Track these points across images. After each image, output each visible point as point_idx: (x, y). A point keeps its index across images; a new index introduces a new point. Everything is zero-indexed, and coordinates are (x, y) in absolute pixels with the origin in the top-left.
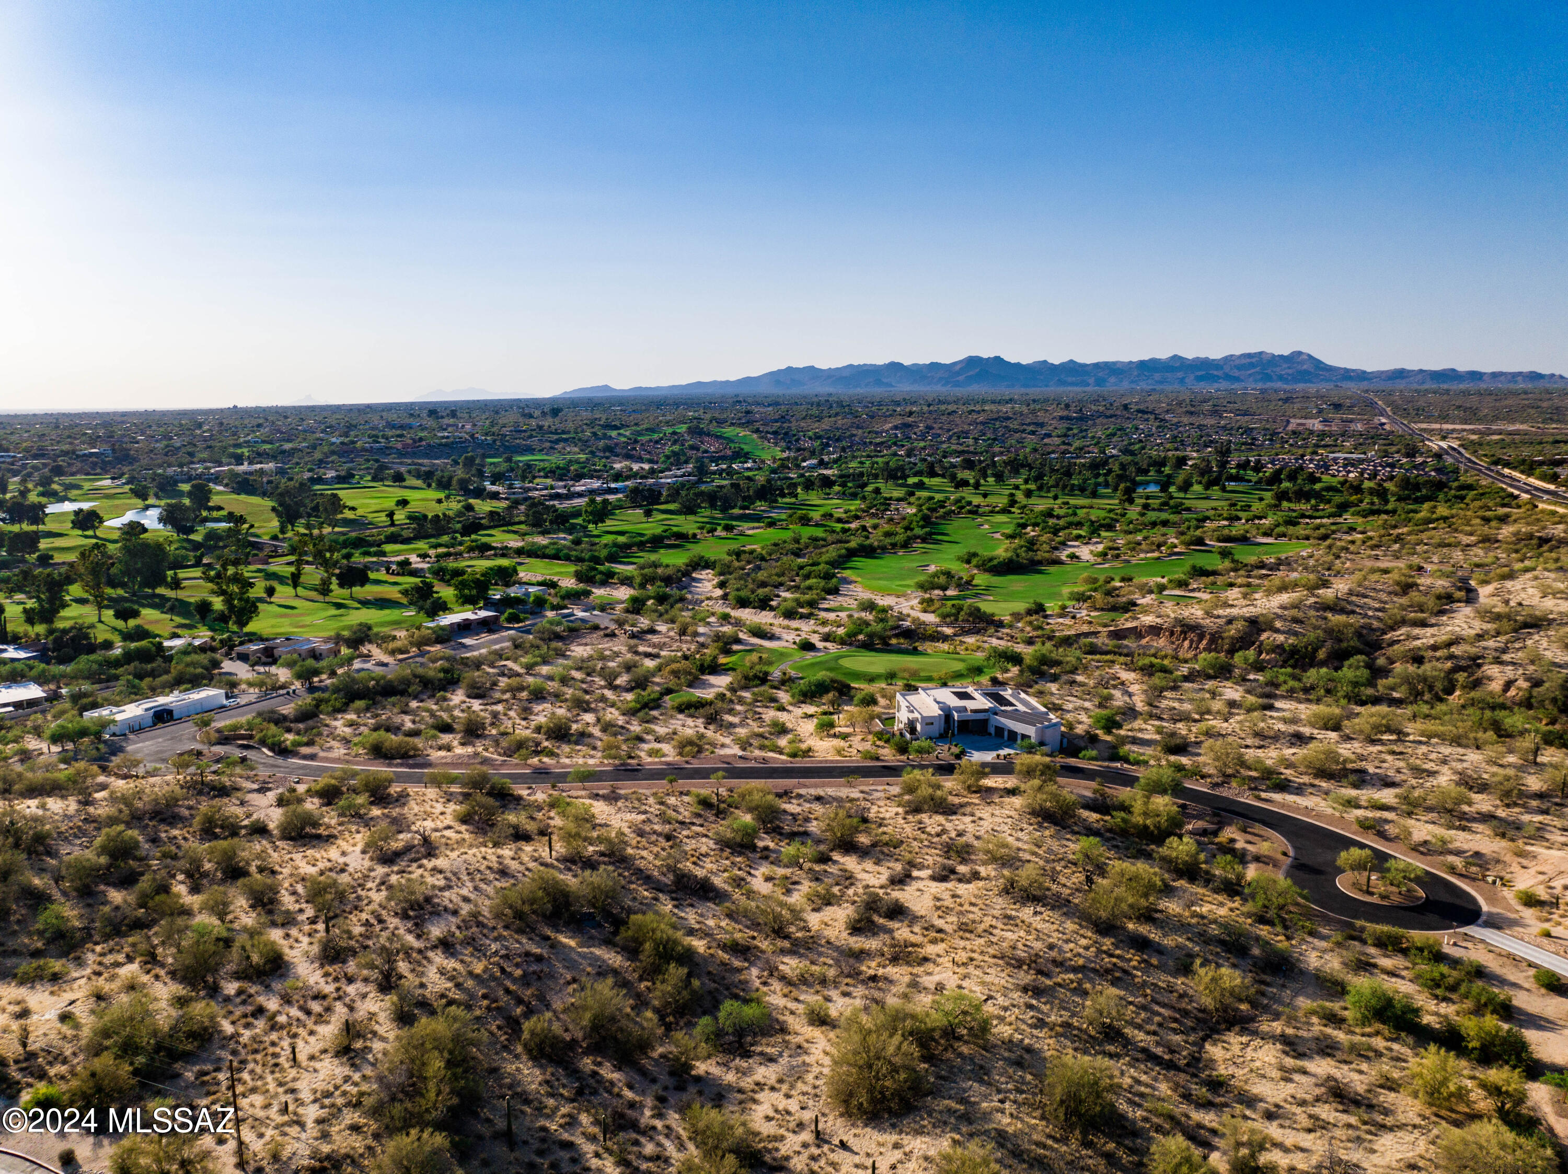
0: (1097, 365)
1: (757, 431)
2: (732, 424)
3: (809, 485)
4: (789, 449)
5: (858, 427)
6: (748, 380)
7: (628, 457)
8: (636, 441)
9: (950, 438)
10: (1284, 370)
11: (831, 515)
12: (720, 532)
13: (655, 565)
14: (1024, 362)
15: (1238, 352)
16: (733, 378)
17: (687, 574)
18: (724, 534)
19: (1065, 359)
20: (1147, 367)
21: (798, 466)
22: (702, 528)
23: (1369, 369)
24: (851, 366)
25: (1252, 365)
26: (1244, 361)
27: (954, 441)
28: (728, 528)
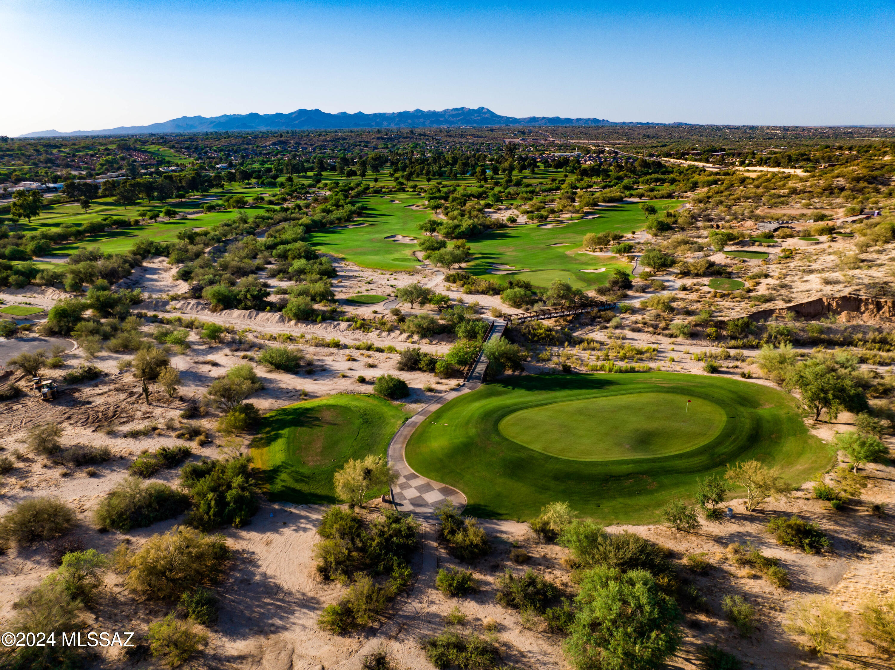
0: (375, 115)
1: (173, 147)
2: (153, 143)
3: (232, 178)
4: (200, 158)
5: (248, 144)
6: (157, 125)
7: (67, 166)
8: (74, 156)
9: (314, 150)
10: (475, 117)
11: (262, 199)
12: (162, 217)
13: (94, 257)
14: (333, 113)
15: (451, 108)
16: (146, 124)
17: (135, 264)
18: (167, 219)
19: (357, 112)
20: (403, 116)
21: (213, 168)
22: (143, 215)
23: (518, 117)
24: (225, 115)
25: (459, 115)
26: (454, 113)
27: (318, 151)
28: (169, 214)
